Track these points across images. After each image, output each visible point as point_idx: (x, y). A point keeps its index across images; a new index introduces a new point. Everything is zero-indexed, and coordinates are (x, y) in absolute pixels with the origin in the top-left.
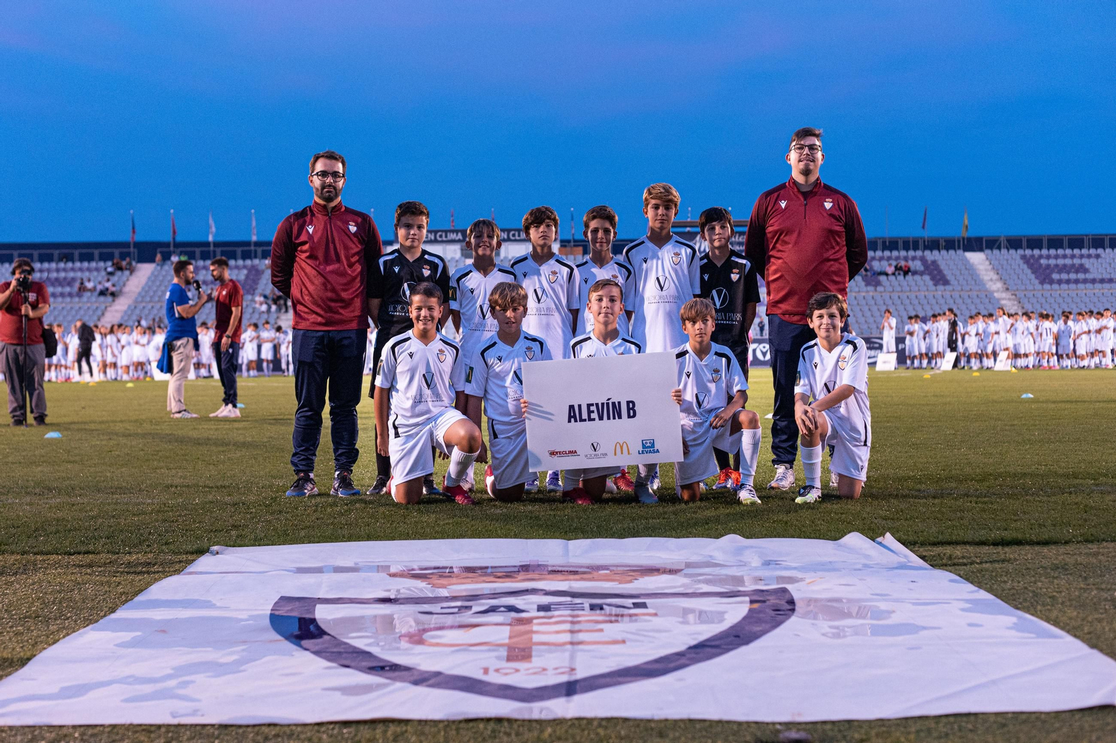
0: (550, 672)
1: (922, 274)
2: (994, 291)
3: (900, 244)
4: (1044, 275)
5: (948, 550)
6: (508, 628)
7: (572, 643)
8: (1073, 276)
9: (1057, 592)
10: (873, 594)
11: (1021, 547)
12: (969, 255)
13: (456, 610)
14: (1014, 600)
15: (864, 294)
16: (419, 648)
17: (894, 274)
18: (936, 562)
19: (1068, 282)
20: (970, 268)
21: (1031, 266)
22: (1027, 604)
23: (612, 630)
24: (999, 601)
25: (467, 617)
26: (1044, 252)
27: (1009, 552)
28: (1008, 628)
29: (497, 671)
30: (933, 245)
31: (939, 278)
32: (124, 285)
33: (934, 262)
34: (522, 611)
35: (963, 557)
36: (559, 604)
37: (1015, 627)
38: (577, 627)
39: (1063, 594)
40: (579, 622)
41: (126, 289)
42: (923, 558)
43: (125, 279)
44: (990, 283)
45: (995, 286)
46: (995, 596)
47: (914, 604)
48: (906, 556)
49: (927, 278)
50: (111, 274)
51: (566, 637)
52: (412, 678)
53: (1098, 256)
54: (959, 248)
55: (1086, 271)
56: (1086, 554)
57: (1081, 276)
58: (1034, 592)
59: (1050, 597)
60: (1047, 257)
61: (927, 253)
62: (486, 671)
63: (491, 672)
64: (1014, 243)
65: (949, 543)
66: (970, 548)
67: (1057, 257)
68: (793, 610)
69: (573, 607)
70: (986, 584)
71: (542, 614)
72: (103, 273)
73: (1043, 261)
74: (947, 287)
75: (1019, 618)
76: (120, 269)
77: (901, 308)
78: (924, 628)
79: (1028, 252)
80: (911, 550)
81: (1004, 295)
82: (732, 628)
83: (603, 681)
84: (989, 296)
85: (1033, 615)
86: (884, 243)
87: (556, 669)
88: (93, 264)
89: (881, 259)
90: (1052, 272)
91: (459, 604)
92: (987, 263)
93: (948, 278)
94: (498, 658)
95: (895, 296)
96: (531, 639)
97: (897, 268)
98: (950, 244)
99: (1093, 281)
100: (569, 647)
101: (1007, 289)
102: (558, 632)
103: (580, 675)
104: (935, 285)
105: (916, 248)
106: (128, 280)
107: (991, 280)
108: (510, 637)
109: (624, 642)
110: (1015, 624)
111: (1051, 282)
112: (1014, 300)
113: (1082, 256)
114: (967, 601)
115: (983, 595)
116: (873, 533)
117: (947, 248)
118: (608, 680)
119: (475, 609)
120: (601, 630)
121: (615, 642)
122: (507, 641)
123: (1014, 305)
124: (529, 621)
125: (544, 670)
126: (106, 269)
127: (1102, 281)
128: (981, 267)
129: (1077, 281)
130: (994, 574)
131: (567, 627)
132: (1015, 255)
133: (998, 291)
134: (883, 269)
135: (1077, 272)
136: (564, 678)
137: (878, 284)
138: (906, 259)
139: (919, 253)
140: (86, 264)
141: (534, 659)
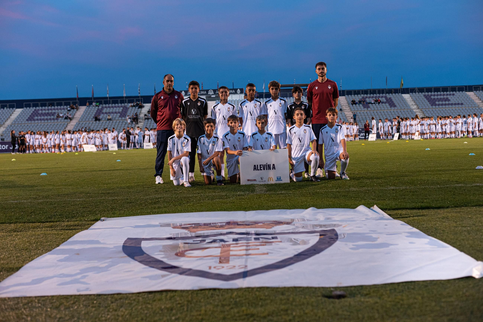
0: (237, 267)
1: (385, 103)
2: (413, 109)
3: (377, 91)
4: (433, 102)
5: (400, 212)
6: (220, 249)
7: (247, 255)
8: (444, 103)
9: (445, 228)
10: (370, 231)
11: (429, 210)
12: (403, 95)
13: (199, 242)
14: (428, 232)
15: (363, 111)
16: (182, 259)
17: (374, 103)
18: (395, 217)
19: (442, 105)
20: (404, 100)
21: (427, 99)
22: (433, 233)
23: (263, 249)
24: (422, 233)
25: (204, 245)
26: (433, 93)
27: (425, 212)
28: (426, 244)
29: (215, 267)
30: (390, 91)
31: (392, 104)
33: (390, 98)
34: (226, 241)
35: (406, 214)
36: (242, 238)
37: (428, 243)
38: (248, 248)
39: (448, 229)
40: (249, 246)
41: (75, 116)
42: (390, 215)
44: (412, 106)
46: (420, 230)
47: (387, 234)
48: (383, 215)
49: (387, 104)
51: (244, 252)
52: (179, 272)
53: (453, 95)
54: (400, 93)
55: (449, 100)
56: (455, 212)
57: (447, 102)
58: (435, 228)
59: (442, 230)
60: (434, 95)
61: (387, 95)
62: (210, 268)
63: (212, 268)
64: (421, 90)
65: (400, 209)
66: (409, 211)
67: (438, 95)
68: (337, 238)
69: (247, 239)
70: (416, 225)
71: (234, 242)
73: (432, 97)
74: (395, 108)
75: (430, 239)
77: (378, 116)
78: (392, 245)
79: (426, 94)
80: (385, 212)
81: (417, 110)
82: (312, 247)
83: (258, 271)
84: (411, 111)
85: (435, 238)
86: (371, 91)
87: (239, 266)
88: (62, 107)
89: (369, 97)
90: (436, 101)
91: (200, 239)
92: (411, 98)
93: (396, 104)
94: (215, 262)
95: (375, 112)
96: (229, 253)
97: (376, 101)
98: (396, 91)
99: (452, 104)
100: (245, 256)
101: (419, 108)
102: (240, 250)
103: (250, 268)
104: (391, 107)
105: (383, 93)
106: (76, 113)
107: (412, 105)
108: (221, 253)
109: (267, 254)
110: (429, 242)
111: (436, 105)
112: (421, 112)
113: (447, 95)
114: (408, 233)
115: (415, 230)
116: (369, 206)
117: (395, 93)
118: (261, 270)
119: (207, 241)
120: (258, 249)
121: (264, 254)
122: (219, 255)
123: (421, 114)
124: (229, 246)
125: (234, 267)
127: (455, 104)
128: (408, 100)
129: (445, 105)
130: (419, 221)
131: (244, 248)
132: (422, 95)
133: (415, 109)
134: (370, 102)
135: (445, 101)
136: (242, 270)
137: (368, 107)
138: (379, 97)
139: (384, 95)
141: (230, 262)
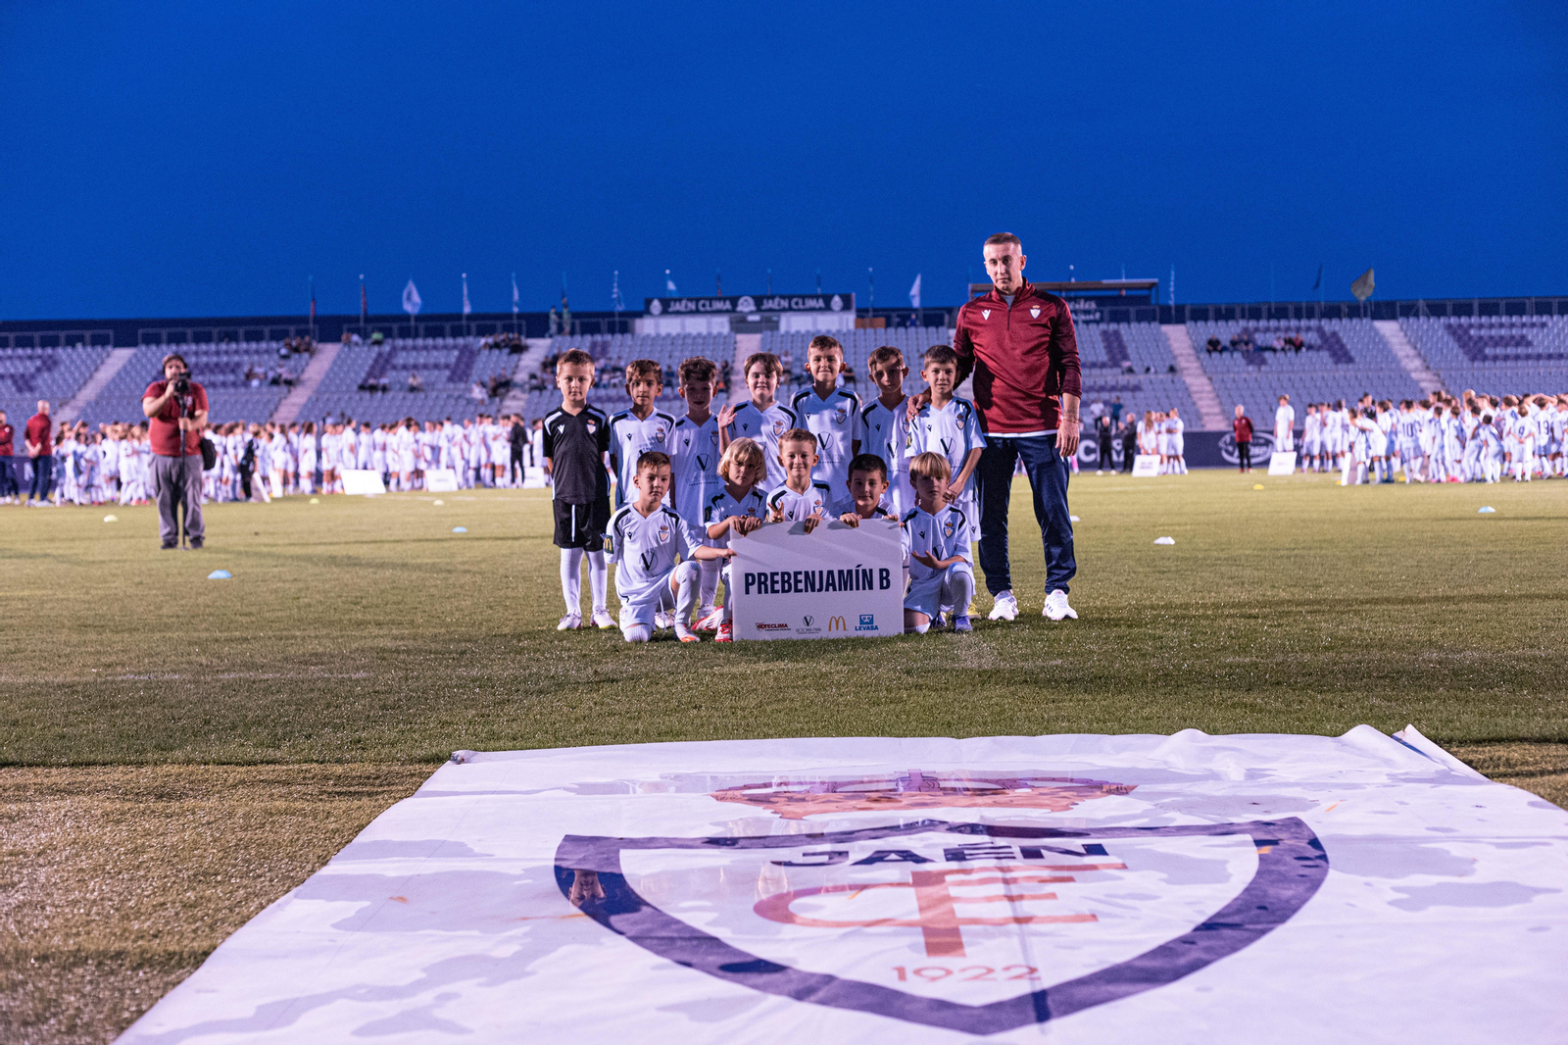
0: (999, 975)
1: (1319, 348)
2: (1412, 371)
3: (1290, 310)
4: (1475, 350)
5: (1500, 751)
7: (1020, 921)
8: (1510, 351)
12: (1378, 324)
13: (826, 858)
15: (1244, 375)
16: (789, 930)
17: (1283, 349)
19: (1506, 358)
20: (1381, 342)
21: (1459, 339)
23: (1068, 894)
26: (1475, 320)
29: (918, 973)
30: (1331, 310)
31: (1342, 354)
32: (303, 371)
33: (1334, 334)
34: (924, 860)
36: (975, 847)
38: (1015, 889)
41: (305, 376)
42: (1469, 763)
43: (304, 363)
44: (1407, 360)
45: (1414, 366)
47: (1499, 846)
48: (1444, 762)
49: (1327, 354)
50: (285, 357)
51: (1004, 908)
52: (791, 988)
53: (1544, 325)
54: (1365, 316)
55: (1529, 344)
57: (1521, 350)
60: (1479, 325)
61: (1324, 322)
62: (902, 973)
63: (910, 975)
64: (1434, 308)
65: (1500, 740)
66: (1532, 749)
67: (1491, 326)
68: (1325, 858)
69: (999, 854)
71: (954, 865)
72: (276, 357)
73: (1474, 333)
74: (1352, 366)
76: (296, 350)
78: (1539, 891)
79: (1453, 320)
80: (1448, 751)
81: (1424, 375)
82: (1248, 891)
83: (1088, 992)
84: (1405, 376)
86: (1268, 308)
87: (1008, 969)
88: (264, 345)
89: (1267, 330)
90: (1486, 344)
92: (1402, 334)
93: (1354, 354)
94: (912, 946)
95: (1286, 377)
96: (952, 910)
97: (1288, 342)
98: (1353, 310)
99: (1539, 357)
100: (1014, 926)
101: (1427, 368)
102: (988, 898)
104: (1339, 363)
105: (1310, 317)
106: (307, 364)
107: (1408, 356)
108: (921, 909)
109: (1094, 917)
111: (1485, 358)
112: (1437, 382)
113: (1523, 325)
116: (1388, 725)
117: (1351, 316)
118: (1092, 990)
119: (854, 857)
120: (1053, 895)
121: (1081, 918)
122: (917, 916)
124: (939, 877)
125: (990, 970)
126: (278, 351)
127: (1550, 357)
128: (1396, 341)
129: (1517, 357)
131: (1000, 888)
132: (1439, 324)
133: (1416, 371)
134: (1270, 344)
135: (1518, 344)
136: (1025, 987)
137: (1265, 362)
138: (1298, 330)
139: (1313, 323)
140: (254, 346)
141: (967, 950)
